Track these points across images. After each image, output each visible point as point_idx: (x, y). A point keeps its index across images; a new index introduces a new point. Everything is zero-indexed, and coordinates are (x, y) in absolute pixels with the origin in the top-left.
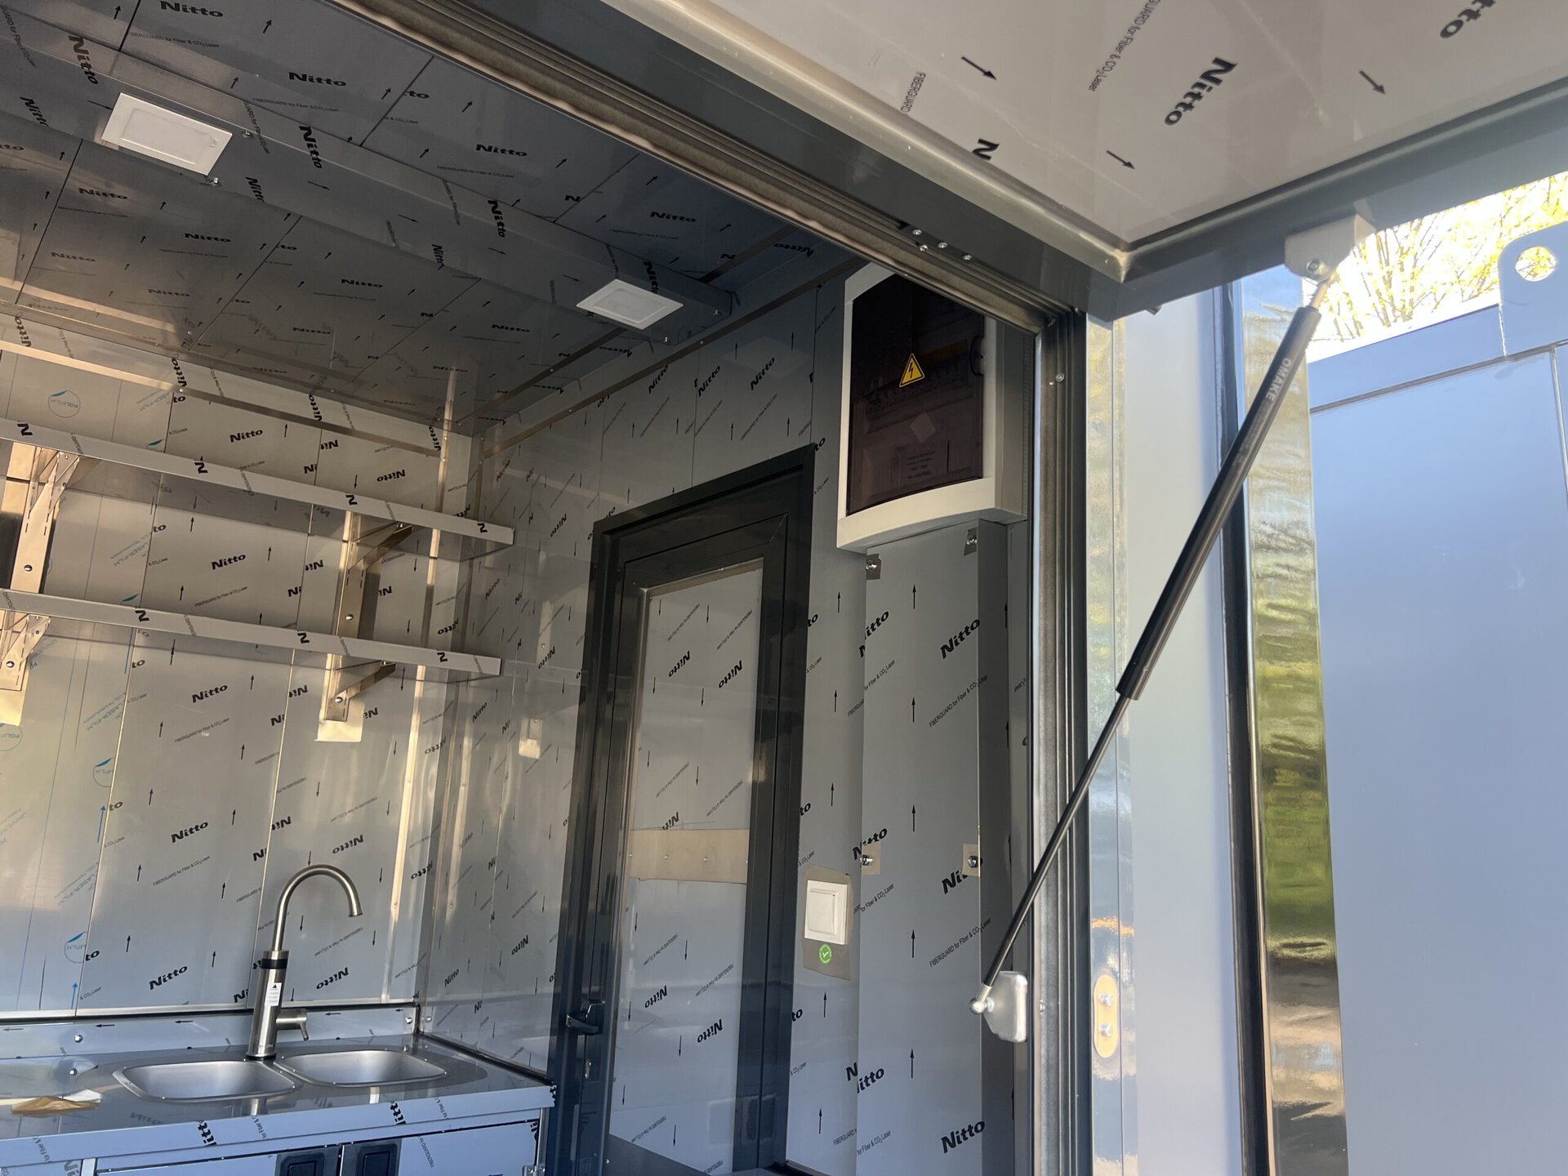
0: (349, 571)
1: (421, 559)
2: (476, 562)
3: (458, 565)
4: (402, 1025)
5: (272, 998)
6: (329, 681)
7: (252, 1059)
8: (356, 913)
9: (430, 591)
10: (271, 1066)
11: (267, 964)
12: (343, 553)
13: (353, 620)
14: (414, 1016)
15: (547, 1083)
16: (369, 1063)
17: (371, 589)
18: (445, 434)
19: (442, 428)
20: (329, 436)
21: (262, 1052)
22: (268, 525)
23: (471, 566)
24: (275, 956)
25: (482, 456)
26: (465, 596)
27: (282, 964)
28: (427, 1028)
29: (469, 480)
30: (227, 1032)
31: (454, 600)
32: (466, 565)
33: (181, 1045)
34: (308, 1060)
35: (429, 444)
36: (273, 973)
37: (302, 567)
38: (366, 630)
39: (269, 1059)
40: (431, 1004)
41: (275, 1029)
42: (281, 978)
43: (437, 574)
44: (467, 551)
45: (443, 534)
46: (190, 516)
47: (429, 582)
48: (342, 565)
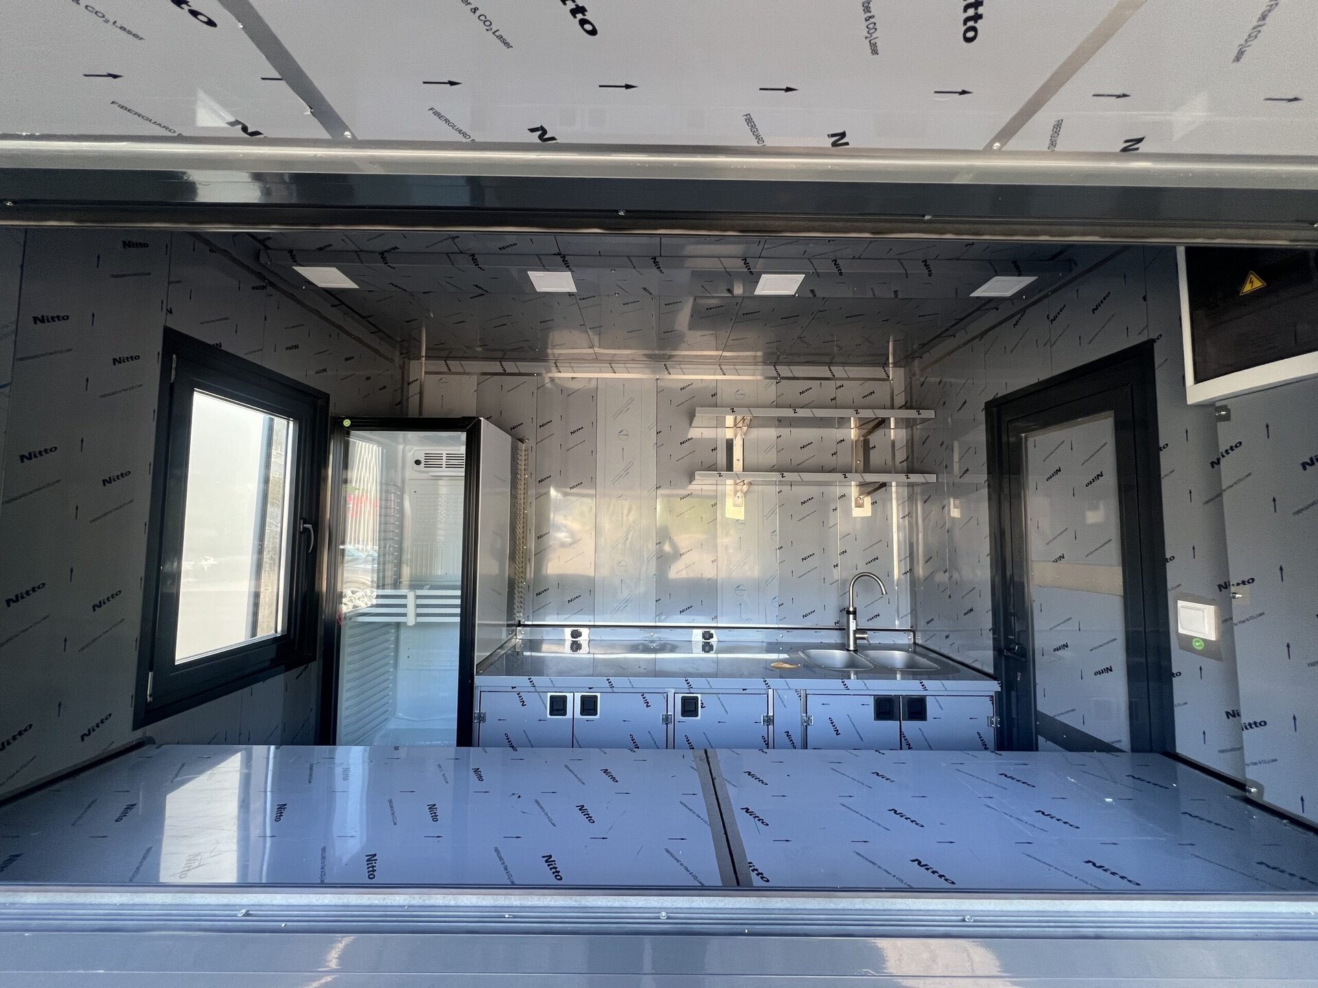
0: (856, 441)
1: (887, 430)
2: (914, 427)
3: (904, 431)
4: (907, 639)
5: (853, 627)
6: (854, 491)
7: (848, 650)
8: (884, 593)
9: (893, 443)
10: (856, 654)
11: (849, 613)
12: (853, 433)
13: (860, 463)
14: (912, 636)
15: (995, 679)
16: (898, 657)
17: (866, 447)
18: (891, 369)
19: (889, 367)
20: (839, 383)
21: (852, 648)
22: (820, 427)
23: (912, 429)
24: (851, 609)
25: (910, 377)
26: (910, 444)
27: (854, 613)
28: (919, 641)
29: (905, 388)
30: (834, 637)
31: (905, 447)
32: (909, 430)
33: (818, 641)
34: (871, 653)
35: (884, 376)
36: (851, 616)
37: (836, 443)
38: (867, 469)
39: (855, 651)
40: (920, 631)
41: (856, 639)
42: (855, 618)
43: (895, 434)
44: (908, 424)
45: (896, 419)
46: (789, 429)
47: (892, 438)
48: (852, 437)
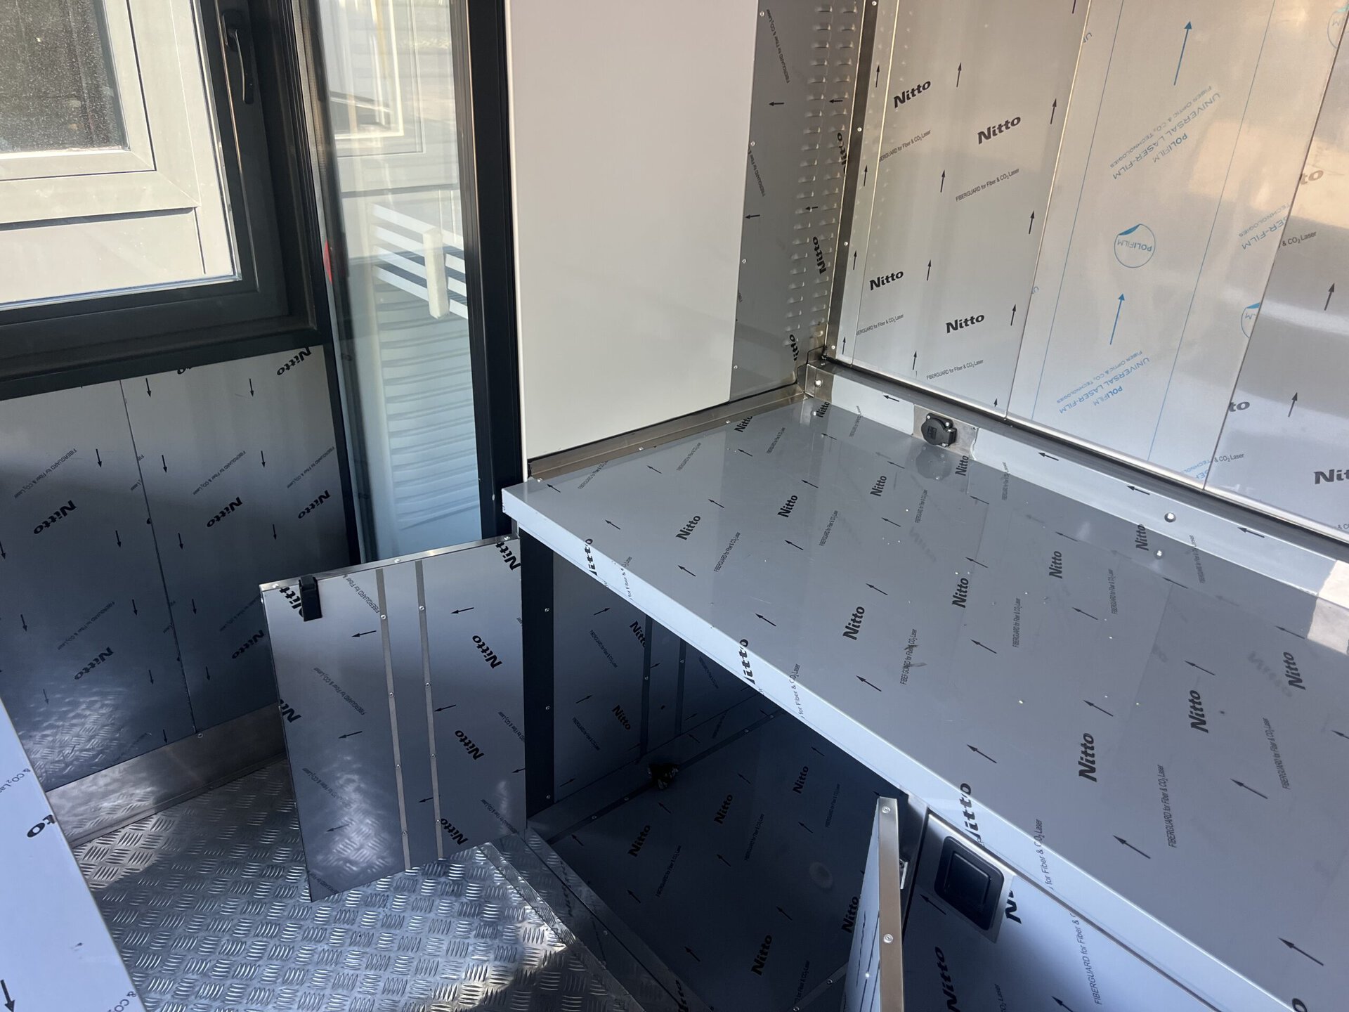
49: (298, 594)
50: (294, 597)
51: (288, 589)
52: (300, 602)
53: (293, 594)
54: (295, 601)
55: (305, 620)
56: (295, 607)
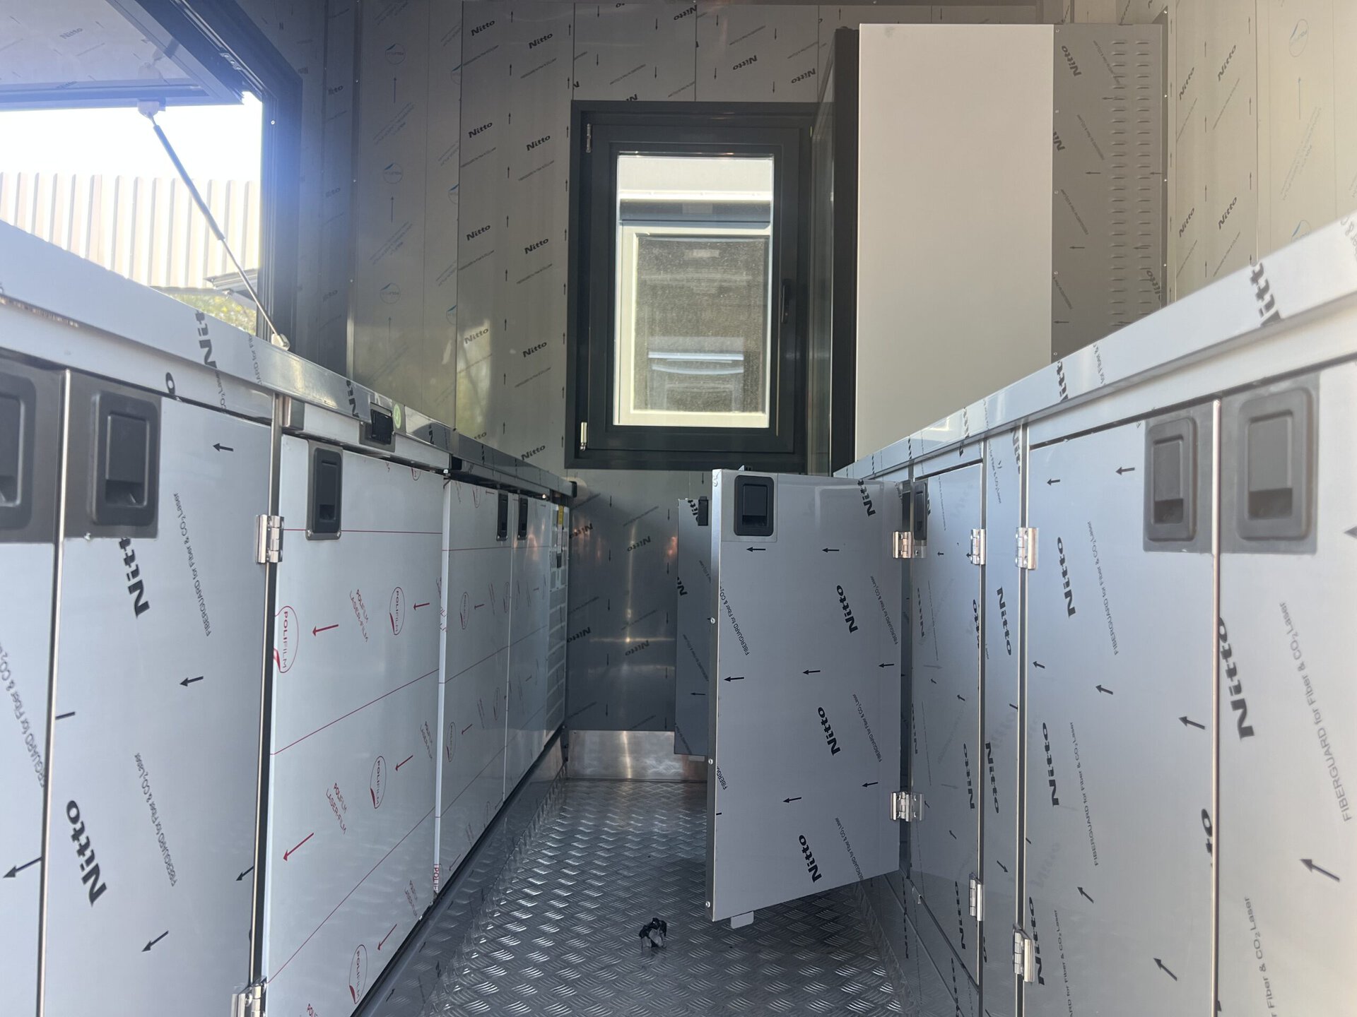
49: (697, 506)
50: (695, 508)
51: (692, 501)
52: (697, 511)
53: (694, 505)
54: (695, 510)
55: (699, 525)
56: (694, 514)
